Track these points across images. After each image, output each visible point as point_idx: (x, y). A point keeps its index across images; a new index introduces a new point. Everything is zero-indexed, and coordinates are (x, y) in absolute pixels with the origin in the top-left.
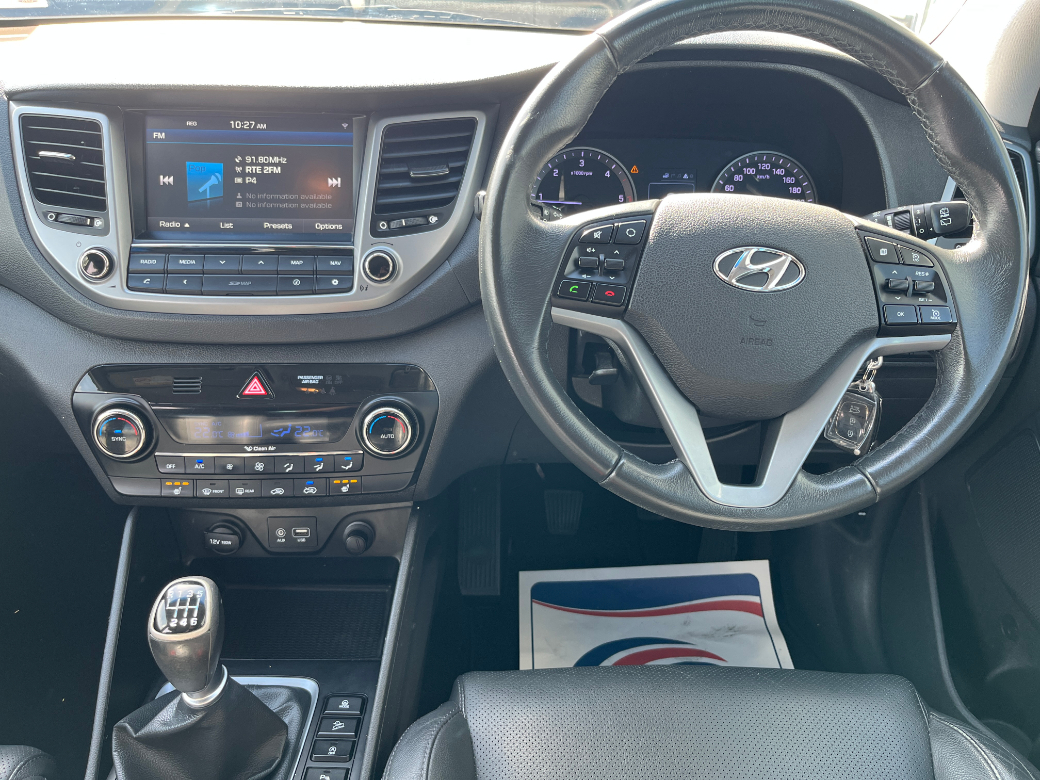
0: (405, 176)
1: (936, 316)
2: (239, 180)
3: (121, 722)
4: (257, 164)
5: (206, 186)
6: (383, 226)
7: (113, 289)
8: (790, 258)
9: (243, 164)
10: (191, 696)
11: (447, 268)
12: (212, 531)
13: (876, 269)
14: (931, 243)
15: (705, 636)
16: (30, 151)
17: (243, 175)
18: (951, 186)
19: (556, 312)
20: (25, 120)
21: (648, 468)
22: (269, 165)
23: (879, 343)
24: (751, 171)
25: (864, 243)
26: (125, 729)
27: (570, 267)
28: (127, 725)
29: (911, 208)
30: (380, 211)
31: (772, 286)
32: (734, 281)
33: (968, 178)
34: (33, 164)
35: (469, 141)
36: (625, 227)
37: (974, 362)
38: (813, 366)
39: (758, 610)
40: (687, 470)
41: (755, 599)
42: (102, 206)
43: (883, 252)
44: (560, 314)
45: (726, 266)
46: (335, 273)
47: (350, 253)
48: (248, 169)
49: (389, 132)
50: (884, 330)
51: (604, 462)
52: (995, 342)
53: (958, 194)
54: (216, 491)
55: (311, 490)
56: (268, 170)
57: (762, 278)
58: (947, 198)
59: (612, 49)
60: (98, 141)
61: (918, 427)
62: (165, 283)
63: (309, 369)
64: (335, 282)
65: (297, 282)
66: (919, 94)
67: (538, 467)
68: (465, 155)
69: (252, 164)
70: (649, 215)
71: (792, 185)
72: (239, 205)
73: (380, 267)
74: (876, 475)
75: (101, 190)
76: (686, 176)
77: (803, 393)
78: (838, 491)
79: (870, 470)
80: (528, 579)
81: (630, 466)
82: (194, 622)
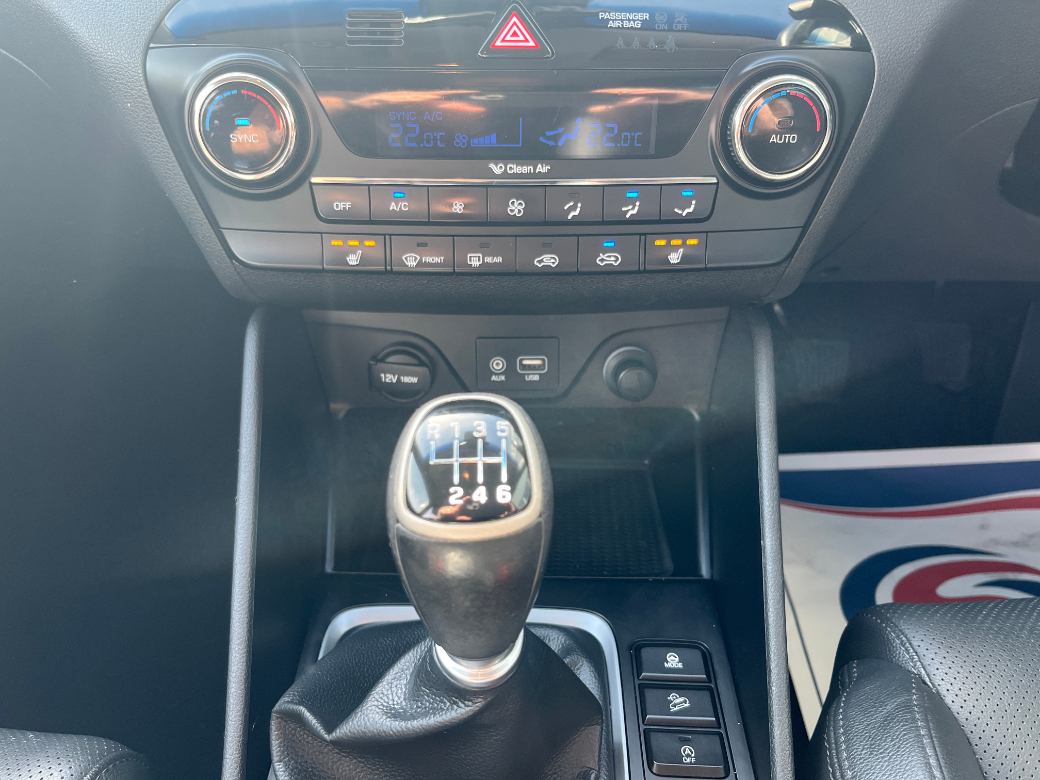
3: (285, 703)
12: (382, 360)
15: (1016, 544)
26: (298, 719)
28: (303, 709)
54: (429, 259)
67: (777, 308)
82: (503, 495)
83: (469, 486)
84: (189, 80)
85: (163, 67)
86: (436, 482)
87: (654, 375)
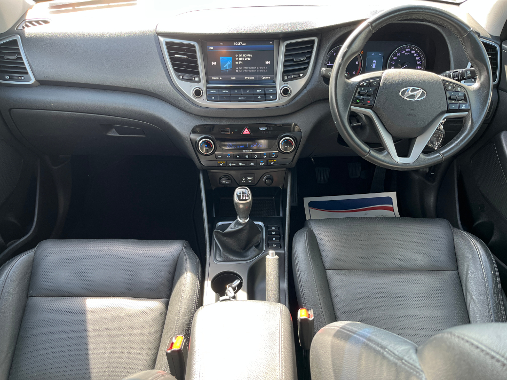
0: (292, 60)
1: (464, 107)
2: (237, 63)
3: (215, 230)
4: (243, 57)
5: (227, 65)
6: (286, 78)
7: (203, 101)
8: (422, 90)
9: (238, 57)
10: (241, 219)
11: (305, 91)
12: (222, 179)
13: (447, 93)
14: (462, 83)
16: (170, 54)
17: (238, 61)
18: (469, 64)
19: (352, 107)
20: (167, 43)
21: (378, 153)
22: (246, 57)
23: (446, 115)
24: (403, 52)
25: (444, 85)
26: (218, 232)
27: (357, 95)
29: (459, 70)
30: (285, 72)
31: (416, 99)
32: (405, 98)
33: (476, 65)
34: (172, 59)
35: (312, 47)
36: (373, 82)
37: (474, 120)
38: (427, 122)
39: (392, 209)
40: (389, 153)
41: (391, 206)
42: (197, 73)
43: (450, 88)
44: (354, 108)
45: (403, 93)
46: (271, 94)
47: (275, 87)
48: (240, 59)
49: (288, 45)
50: (449, 111)
51: (365, 151)
52: (481, 114)
53: (472, 67)
54: (233, 164)
55: (262, 164)
56: (246, 59)
57: (413, 96)
58: (469, 67)
59: (372, 26)
60: (195, 51)
61: (457, 139)
62: (219, 98)
63: (262, 125)
64: (271, 97)
65: (259, 97)
66: (463, 39)
68: (311, 52)
69: (241, 57)
70: (380, 78)
71: (417, 57)
72: (237, 71)
73: (286, 92)
74: (443, 154)
75: (197, 68)
76: (380, 54)
77: (423, 130)
78: (432, 158)
79: (442, 152)
80: (307, 200)
81: (372, 153)
82: (247, 198)
83: (243, 197)
84: (198, 139)
85: (193, 136)
86: (239, 197)
87: (272, 180)
